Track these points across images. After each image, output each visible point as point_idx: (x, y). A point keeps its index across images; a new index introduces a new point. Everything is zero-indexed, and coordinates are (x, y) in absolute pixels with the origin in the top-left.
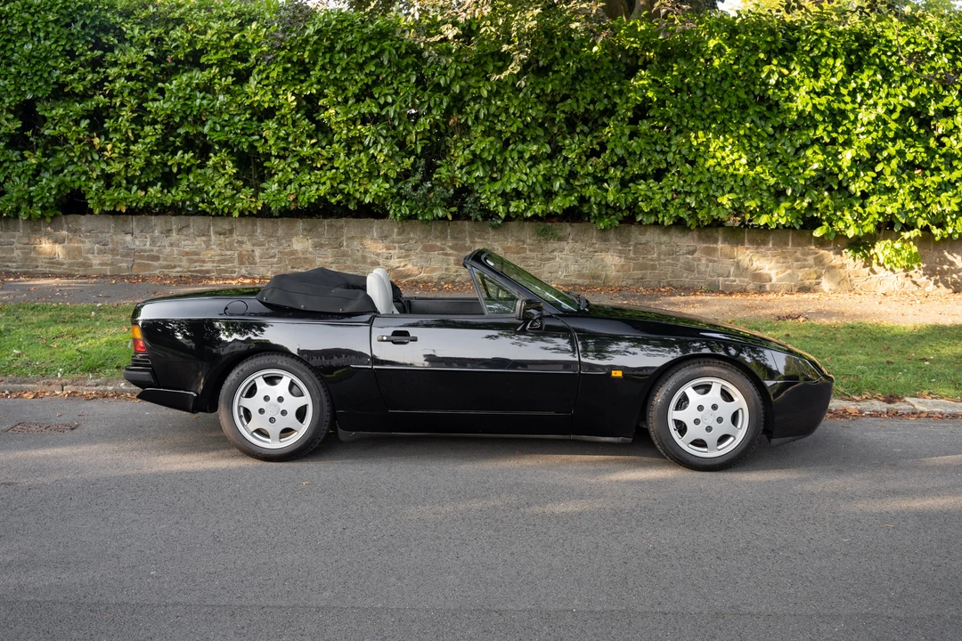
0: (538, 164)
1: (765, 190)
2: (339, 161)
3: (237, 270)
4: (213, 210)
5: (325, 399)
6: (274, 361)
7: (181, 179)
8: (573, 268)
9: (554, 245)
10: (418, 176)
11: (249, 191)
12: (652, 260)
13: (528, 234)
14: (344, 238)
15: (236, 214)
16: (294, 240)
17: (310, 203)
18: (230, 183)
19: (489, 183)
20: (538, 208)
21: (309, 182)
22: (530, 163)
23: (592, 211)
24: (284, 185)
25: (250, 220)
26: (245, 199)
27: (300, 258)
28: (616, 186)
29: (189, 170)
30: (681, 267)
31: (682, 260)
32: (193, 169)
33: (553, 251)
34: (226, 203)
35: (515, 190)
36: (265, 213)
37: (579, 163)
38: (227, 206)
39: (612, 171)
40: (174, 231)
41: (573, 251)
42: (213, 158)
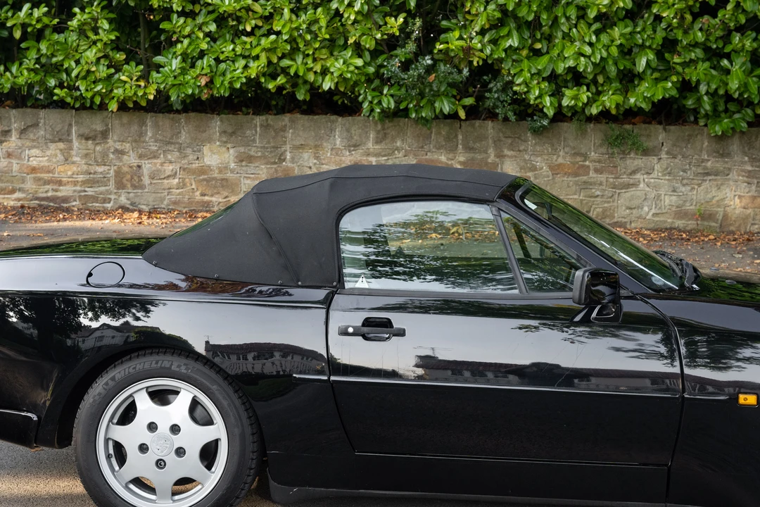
0: (611, 27)
2: (282, 22)
3: (113, 197)
4: (76, 99)
5: (248, 430)
6: (166, 364)
7: (28, 49)
8: (669, 200)
9: (635, 161)
10: (411, 47)
11: (134, 70)
13: (592, 143)
14: (288, 146)
15: (113, 106)
16: (206, 149)
17: (232, 89)
18: (106, 56)
19: (528, 58)
20: (610, 100)
21: (232, 54)
22: (596, 26)
23: (700, 105)
24: (190, 61)
25: (136, 116)
26: (129, 83)
27: (215, 179)
28: (744, 64)
29: (39, 36)
32: (47, 32)
33: (634, 172)
34: (99, 88)
35: (573, 71)
36: (160, 105)
37: (680, 25)
38: (99, 93)
39: (736, 38)
40: (14, 133)
41: (668, 172)
42: (79, 16)
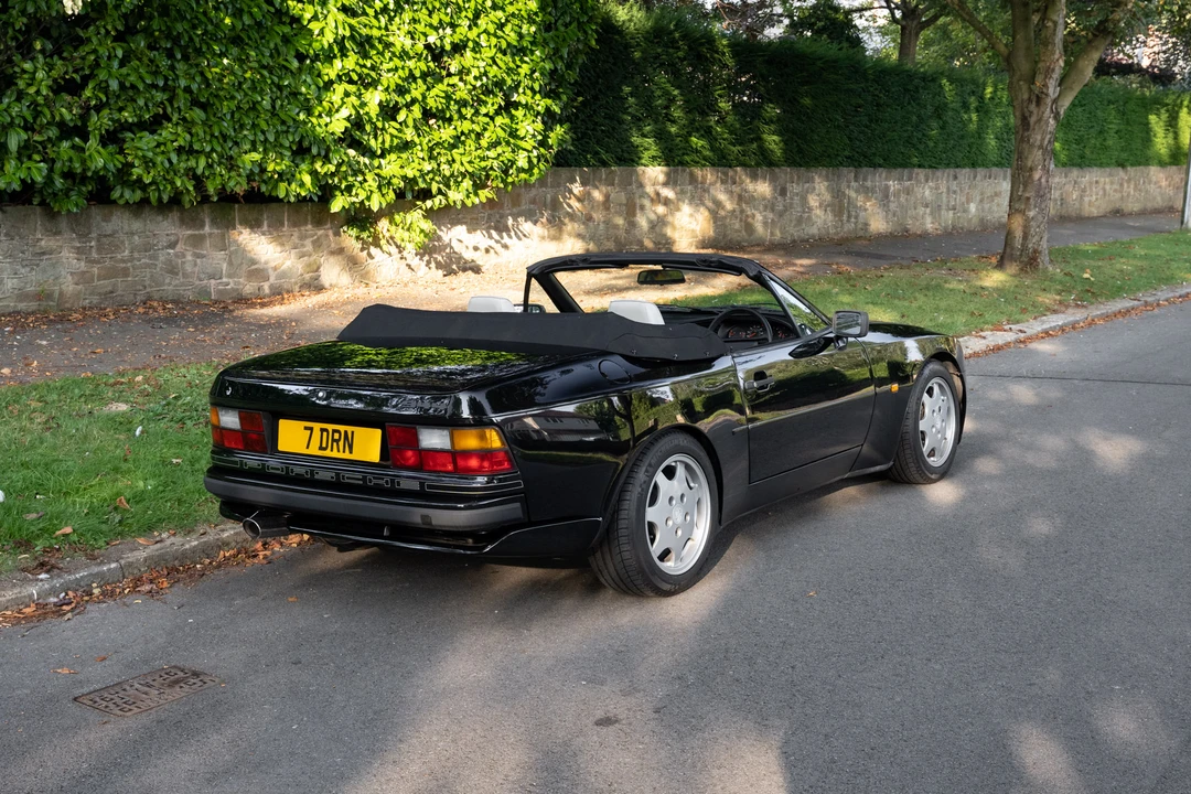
1: (286, 148)
8: (11, 284)
12: (124, 261)
30: (161, 269)
31: (161, 258)
41: (9, 255)
